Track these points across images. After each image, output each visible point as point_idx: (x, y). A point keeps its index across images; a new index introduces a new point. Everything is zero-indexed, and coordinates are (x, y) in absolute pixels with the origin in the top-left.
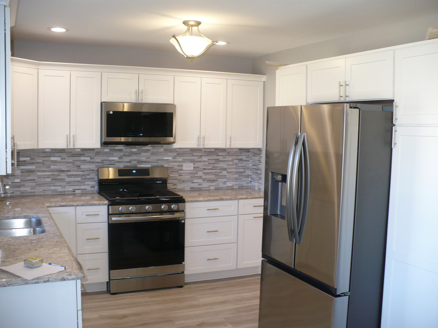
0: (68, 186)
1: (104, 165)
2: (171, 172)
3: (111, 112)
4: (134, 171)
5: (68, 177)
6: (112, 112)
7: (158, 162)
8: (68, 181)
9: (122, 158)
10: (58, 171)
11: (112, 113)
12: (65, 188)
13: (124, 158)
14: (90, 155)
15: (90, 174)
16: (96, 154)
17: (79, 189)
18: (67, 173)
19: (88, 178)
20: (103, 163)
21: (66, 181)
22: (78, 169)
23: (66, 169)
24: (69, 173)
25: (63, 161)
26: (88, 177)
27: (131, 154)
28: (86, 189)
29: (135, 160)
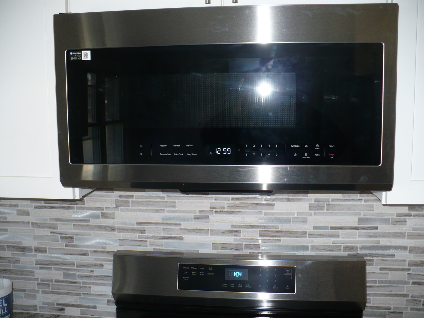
0: (43, 292)
1: (148, 237)
2: (381, 269)
3: (86, 55)
4: (237, 274)
5: (41, 268)
6: (89, 52)
7: (338, 236)
8: (42, 280)
9: (207, 217)
10: (12, 246)
11: (89, 58)
12: (34, 297)
13: (213, 217)
14: (98, 205)
15: (104, 263)
16: (117, 201)
17: (73, 306)
18: (36, 256)
19: (97, 276)
20: (143, 231)
21: (37, 279)
22: (66, 245)
23: (33, 244)
24: (40, 256)
25: (25, 218)
26: (98, 272)
27: (236, 207)
28: (95, 307)
29: (252, 226)
